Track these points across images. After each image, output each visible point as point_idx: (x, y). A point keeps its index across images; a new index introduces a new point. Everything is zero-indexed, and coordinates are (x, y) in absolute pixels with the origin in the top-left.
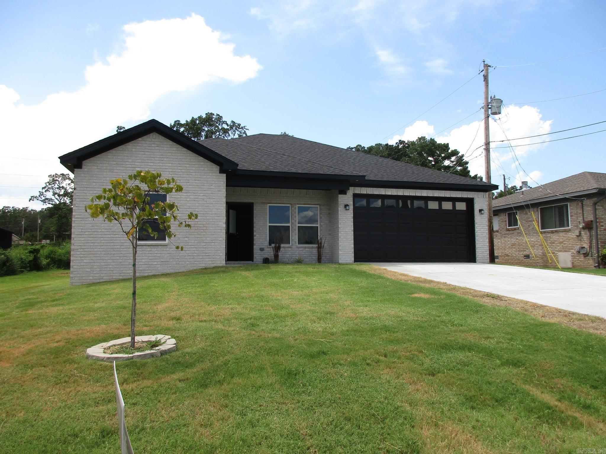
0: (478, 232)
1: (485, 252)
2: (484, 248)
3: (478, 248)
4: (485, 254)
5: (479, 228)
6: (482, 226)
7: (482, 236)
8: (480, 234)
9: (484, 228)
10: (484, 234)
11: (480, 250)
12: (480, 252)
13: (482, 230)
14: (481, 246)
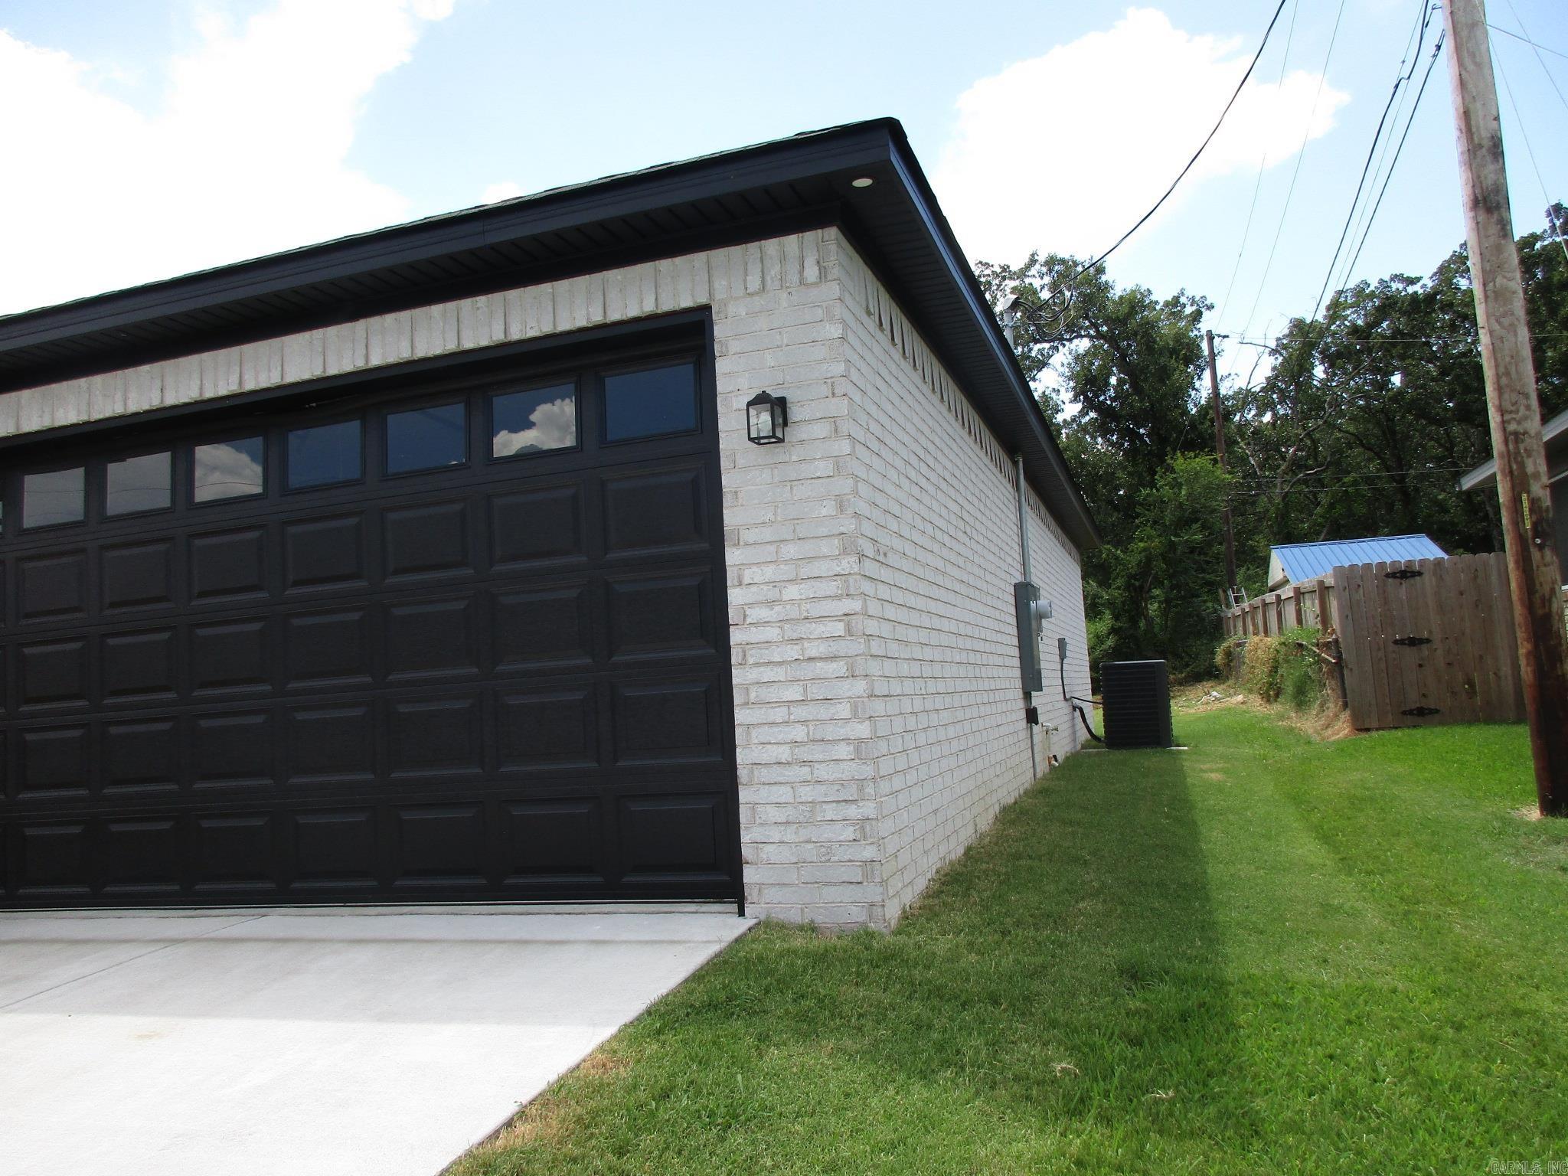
0: (754, 614)
1: (830, 812)
2: (822, 772)
3: (763, 774)
4: (828, 833)
5: (769, 572)
6: (790, 551)
7: (792, 652)
8: (772, 633)
9: (823, 568)
10: (820, 629)
11: (783, 794)
12: (773, 814)
13: (792, 592)
14: (784, 752)
